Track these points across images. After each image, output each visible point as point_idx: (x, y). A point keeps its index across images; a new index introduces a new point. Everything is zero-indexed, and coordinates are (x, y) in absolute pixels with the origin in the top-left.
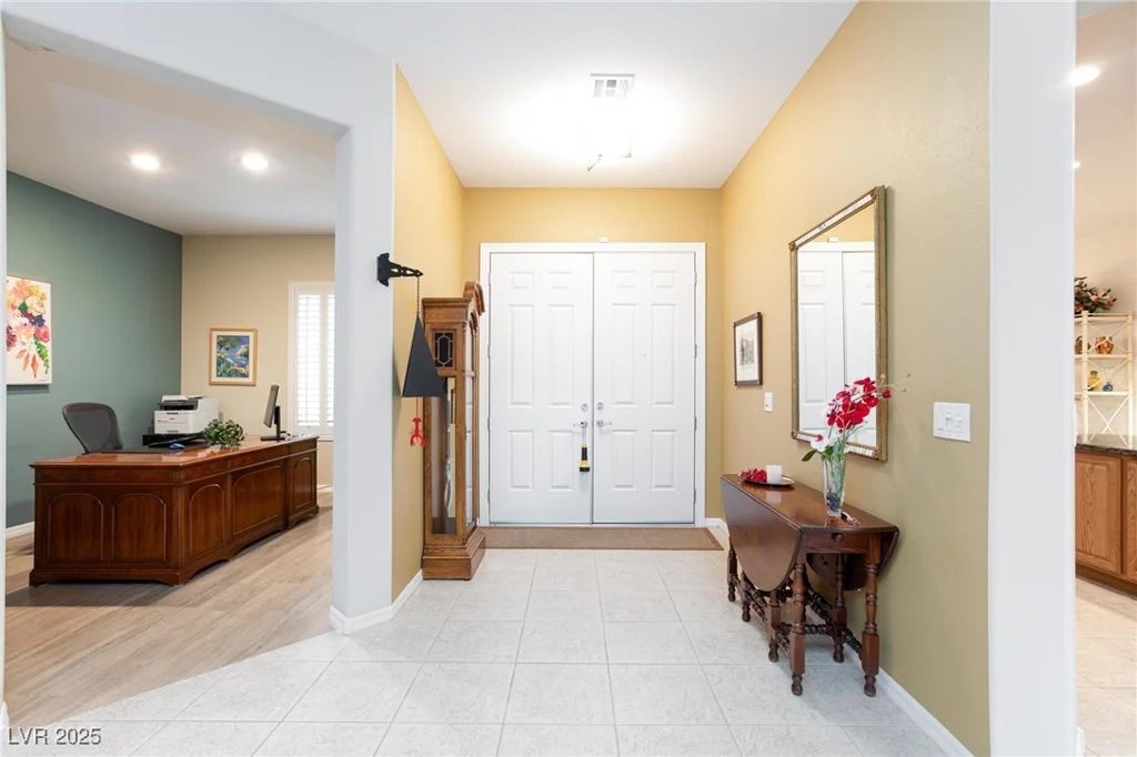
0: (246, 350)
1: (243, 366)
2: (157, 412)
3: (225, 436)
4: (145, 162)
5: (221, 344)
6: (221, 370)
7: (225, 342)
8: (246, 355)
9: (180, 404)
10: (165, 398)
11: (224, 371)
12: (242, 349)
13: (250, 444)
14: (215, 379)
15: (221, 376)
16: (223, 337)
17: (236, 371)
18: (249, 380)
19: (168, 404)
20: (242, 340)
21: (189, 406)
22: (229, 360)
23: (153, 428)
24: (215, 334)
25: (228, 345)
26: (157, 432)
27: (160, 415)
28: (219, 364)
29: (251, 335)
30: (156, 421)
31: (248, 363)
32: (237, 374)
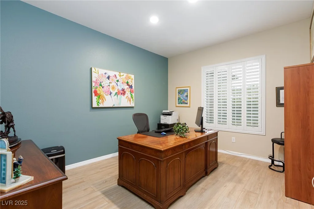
0: (187, 94)
1: (186, 100)
2: (161, 116)
3: (182, 131)
4: (154, 20)
5: (179, 93)
6: (179, 102)
7: (180, 92)
8: (187, 96)
9: (167, 113)
10: (164, 111)
11: (180, 102)
12: (186, 94)
13: (193, 136)
14: (178, 105)
15: (179, 104)
16: (180, 90)
17: (184, 102)
18: (188, 105)
19: (165, 113)
20: (186, 91)
21: (169, 114)
22: (181, 98)
23: (160, 121)
24: (177, 89)
25: (181, 93)
26: (161, 123)
27: (162, 117)
28: (178, 100)
29: (188, 88)
30: (161, 119)
31: (187, 99)
32: (184, 103)
